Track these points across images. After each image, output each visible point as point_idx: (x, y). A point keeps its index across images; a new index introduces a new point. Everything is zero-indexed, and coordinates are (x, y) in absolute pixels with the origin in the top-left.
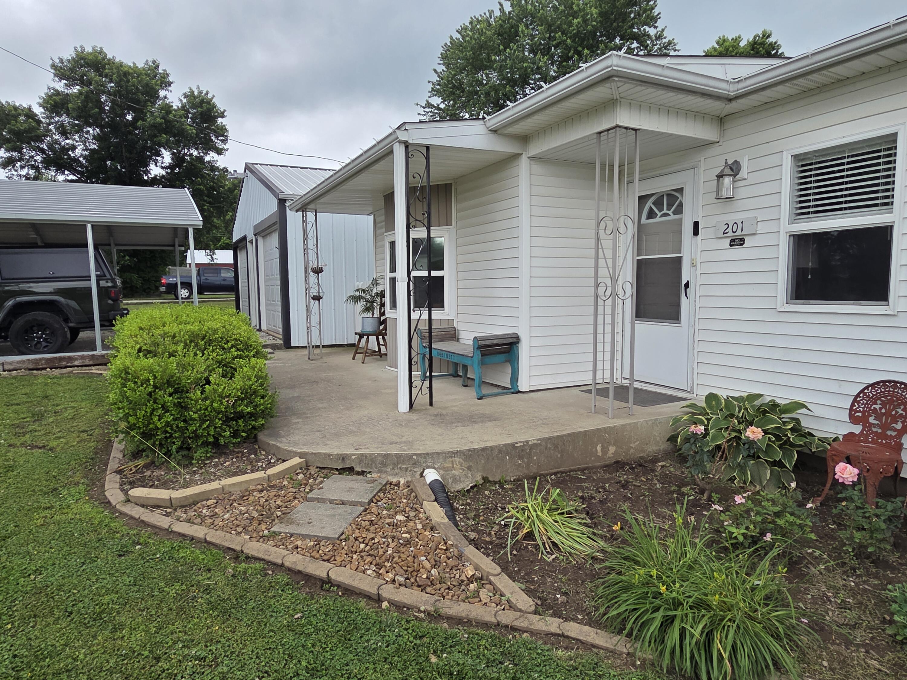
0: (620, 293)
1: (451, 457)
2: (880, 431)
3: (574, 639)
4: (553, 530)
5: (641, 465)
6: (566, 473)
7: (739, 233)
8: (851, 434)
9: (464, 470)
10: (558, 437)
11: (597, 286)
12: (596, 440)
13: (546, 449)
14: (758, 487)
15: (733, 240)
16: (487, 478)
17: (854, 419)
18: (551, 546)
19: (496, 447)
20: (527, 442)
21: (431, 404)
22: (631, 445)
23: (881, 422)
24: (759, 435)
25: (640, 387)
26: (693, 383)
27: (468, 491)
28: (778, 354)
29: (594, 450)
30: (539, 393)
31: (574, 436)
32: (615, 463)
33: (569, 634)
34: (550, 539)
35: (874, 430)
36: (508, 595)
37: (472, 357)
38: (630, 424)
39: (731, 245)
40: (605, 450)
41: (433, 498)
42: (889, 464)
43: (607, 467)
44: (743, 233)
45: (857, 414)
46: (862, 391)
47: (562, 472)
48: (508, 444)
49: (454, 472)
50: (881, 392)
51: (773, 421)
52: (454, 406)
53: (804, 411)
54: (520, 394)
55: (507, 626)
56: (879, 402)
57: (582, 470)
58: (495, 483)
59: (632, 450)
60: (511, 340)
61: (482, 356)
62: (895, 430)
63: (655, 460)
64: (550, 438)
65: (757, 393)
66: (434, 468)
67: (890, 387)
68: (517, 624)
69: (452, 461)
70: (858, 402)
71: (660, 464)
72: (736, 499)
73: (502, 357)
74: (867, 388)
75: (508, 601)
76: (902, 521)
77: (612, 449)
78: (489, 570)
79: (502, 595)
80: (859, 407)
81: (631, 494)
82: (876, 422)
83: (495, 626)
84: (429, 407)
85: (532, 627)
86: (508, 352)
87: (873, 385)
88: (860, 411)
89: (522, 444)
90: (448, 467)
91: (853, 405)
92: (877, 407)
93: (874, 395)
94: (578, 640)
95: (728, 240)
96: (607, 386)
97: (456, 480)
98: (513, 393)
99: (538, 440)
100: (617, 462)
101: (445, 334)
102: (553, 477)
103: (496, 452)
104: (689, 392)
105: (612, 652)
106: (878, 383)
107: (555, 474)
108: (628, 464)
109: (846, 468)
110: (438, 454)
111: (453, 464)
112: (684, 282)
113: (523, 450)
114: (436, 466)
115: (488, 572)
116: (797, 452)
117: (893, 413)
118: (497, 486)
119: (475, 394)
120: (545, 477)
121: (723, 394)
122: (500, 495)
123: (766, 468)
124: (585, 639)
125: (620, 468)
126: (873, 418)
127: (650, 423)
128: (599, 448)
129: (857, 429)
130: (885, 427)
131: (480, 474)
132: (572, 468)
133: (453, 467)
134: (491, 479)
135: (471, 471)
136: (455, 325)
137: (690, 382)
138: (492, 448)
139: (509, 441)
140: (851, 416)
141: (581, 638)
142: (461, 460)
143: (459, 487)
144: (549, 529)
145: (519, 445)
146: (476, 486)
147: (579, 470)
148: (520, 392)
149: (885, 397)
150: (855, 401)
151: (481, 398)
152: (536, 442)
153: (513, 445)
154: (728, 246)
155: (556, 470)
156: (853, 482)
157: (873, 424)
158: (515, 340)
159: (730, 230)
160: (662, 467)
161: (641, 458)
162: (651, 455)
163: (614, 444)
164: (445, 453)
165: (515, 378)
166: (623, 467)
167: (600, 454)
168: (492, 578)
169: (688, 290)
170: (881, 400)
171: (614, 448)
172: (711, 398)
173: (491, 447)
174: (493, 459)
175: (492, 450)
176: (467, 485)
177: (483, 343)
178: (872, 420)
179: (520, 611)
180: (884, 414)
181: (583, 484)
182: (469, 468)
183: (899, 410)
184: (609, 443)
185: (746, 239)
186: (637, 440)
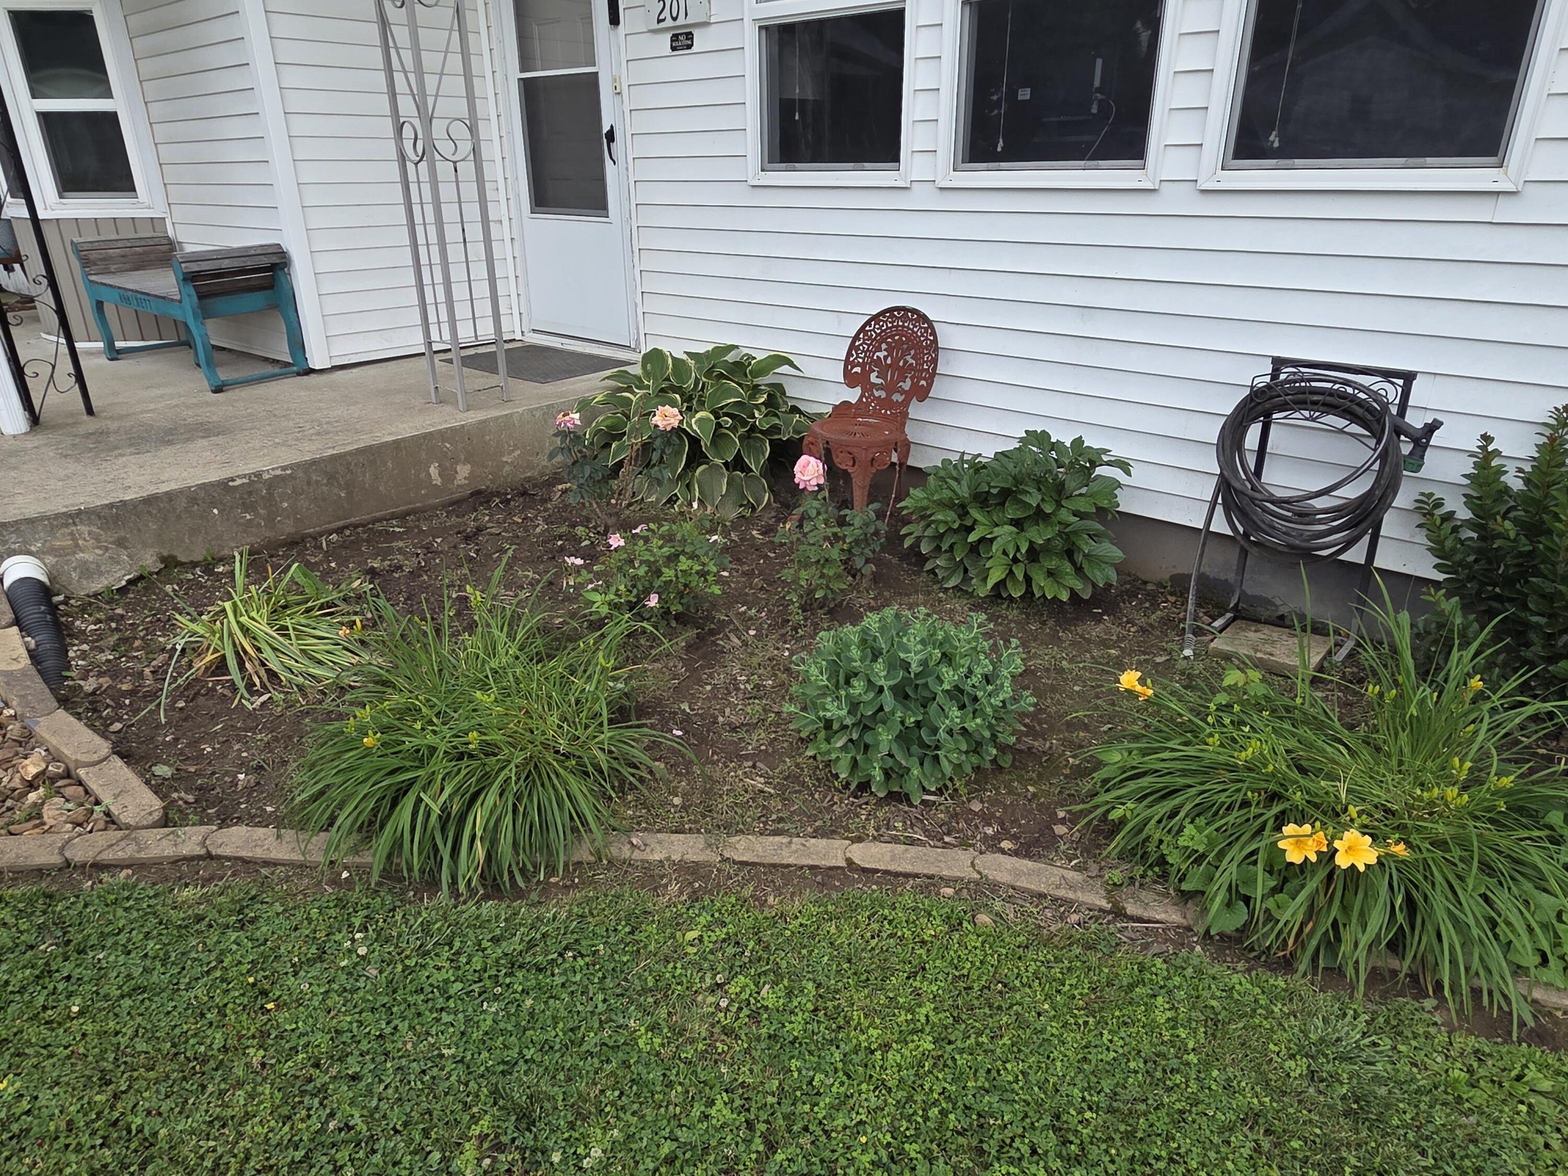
0: (445, 147)
1: (66, 525)
2: (883, 395)
3: (228, 859)
4: (270, 645)
5: (524, 493)
6: (364, 526)
7: (681, 21)
8: (846, 404)
9: (107, 549)
10: (334, 458)
11: (399, 128)
12: (423, 455)
13: (309, 484)
14: (709, 508)
15: (675, 38)
16: (173, 558)
17: (851, 380)
18: (265, 679)
19: (181, 492)
20: (258, 475)
21: (90, 411)
22: (505, 459)
23: (886, 380)
24: (672, 420)
25: (560, 346)
26: (638, 333)
27: (122, 591)
28: (754, 270)
29: (423, 475)
30: (354, 371)
31: (372, 453)
32: (472, 494)
33: (220, 851)
34: (263, 665)
35: (877, 394)
36: (107, 800)
37: (180, 301)
38: (497, 418)
39: (674, 49)
40: (447, 474)
41: (10, 616)
42: (882, 449)
43: (457, 505)
44: (690, 21)
45: (855, 370)
46: (862, 329)
47: (356, 526)
48: (211, 484)
49: (80, 555)
50: (888, 328)
51: (731, 393)
52: (148, 411)
53: (785, 369)
54: (313, 375)
55: (84, 866)
56: (884, 346)
57: (402, 517)
58: (194, 565)
59: (507, 468)
60: (265, 261)
61: (201, 297)
62: (903, 392)
63: (550, 483)
64: (314, 462)
65: (729, 343)
66: (30, 553)
67: (898, 318)
68: (108, 856)
69: (72, 534)
70: (857, 349)
71: (560, 487)
72: (611, 542)
73: (256, 300)
74: (868, 323)
75: (108, 814)
76: (883, 540)
77: (463, 471)
78: (79, 757)
79: (98, 803)
80: (858, 357)
81: (477, 552)
82: (879, 381)
83: (60, 870)
84: (85, 417)
85: (143, 855)
86: (271, 287)
87: (875, 318)
88: (858, 364)
89: (245, 481)
90: (63, 548)
91: (849, 354)
92: (881, 354)
93: (877, 335)
94: (237, 858)
95: (668, 36)
96: (492, 348)
97: (87, 571)
98: (299, 374)
99: (284, 468)
100: (478, 493)
101: (145, 253)
102: (334, 537)
103: (183, 503)
104: (634, 350)
105: (301, 866)
106: (883, 313)
107: (339, 531)
108: (498, 494)
109: (809, 463)
110: (31, 521)
111: (74, 539)
112: (606, 129)
113: (250, 493)
114: (33, 548)
115: (76, 761)
116: (771, 442)
117: (901, 364)
118: (198, 571)
119: (206, 383)
120: (315, 538)
121: (676, 350)
122: (202, 587)
123: (723, 474)
124: (250, 854)
125: (481, 504)
126: (876, 374)
127: (538, 414)
128: (433, 471)
129: (853, 395)
130: (891, 388)
131: (151, 551)
132: (378, 514)
133: (77, 546)
134: (182, 558)
135: (126, 548)
136: (170, 233)
137: (633, 331)
138: (170, 496)
139: (214, 476)
140: (846, 373)
141: (243, 854)
142: (94, 529)
143: (97, 585)
144: (264, 646)
145: (238, 482)
146: (141, 578)
147: (393, 516)
148: (313, 371)
149: (892, 337)
150: (852, 347)
151: (218, 390)
152: (279, 472)
153: (224, 485)
154: (668, 51)
155: (341, 523)
156: (818, 485)
157: (875, 385)
158: (275, 260)
159: (666, 13)
160: (564, 492)
161: (528, 480)
162: (548, 472)
163: (467, 461)
164: (48, 518)
165: (298, 345)
166: (488, 502)
167: (438, 481)
168: (82, 772)
169: (613, 145)
170: (887, 343)
171: (469, 466)
172: (655, 357)
173: (167, 493)
174: (179, 517)
175: (171, 500)
176: (120, 577)
177: (194, 267)
178: (873, 378)
179: (128, 827)
180: (890, 366)
181: (394, 544)
182: (121, 543)
183: (908, 358)
184: (455, 460)
185: (697, 33)
186: (516, 447)
